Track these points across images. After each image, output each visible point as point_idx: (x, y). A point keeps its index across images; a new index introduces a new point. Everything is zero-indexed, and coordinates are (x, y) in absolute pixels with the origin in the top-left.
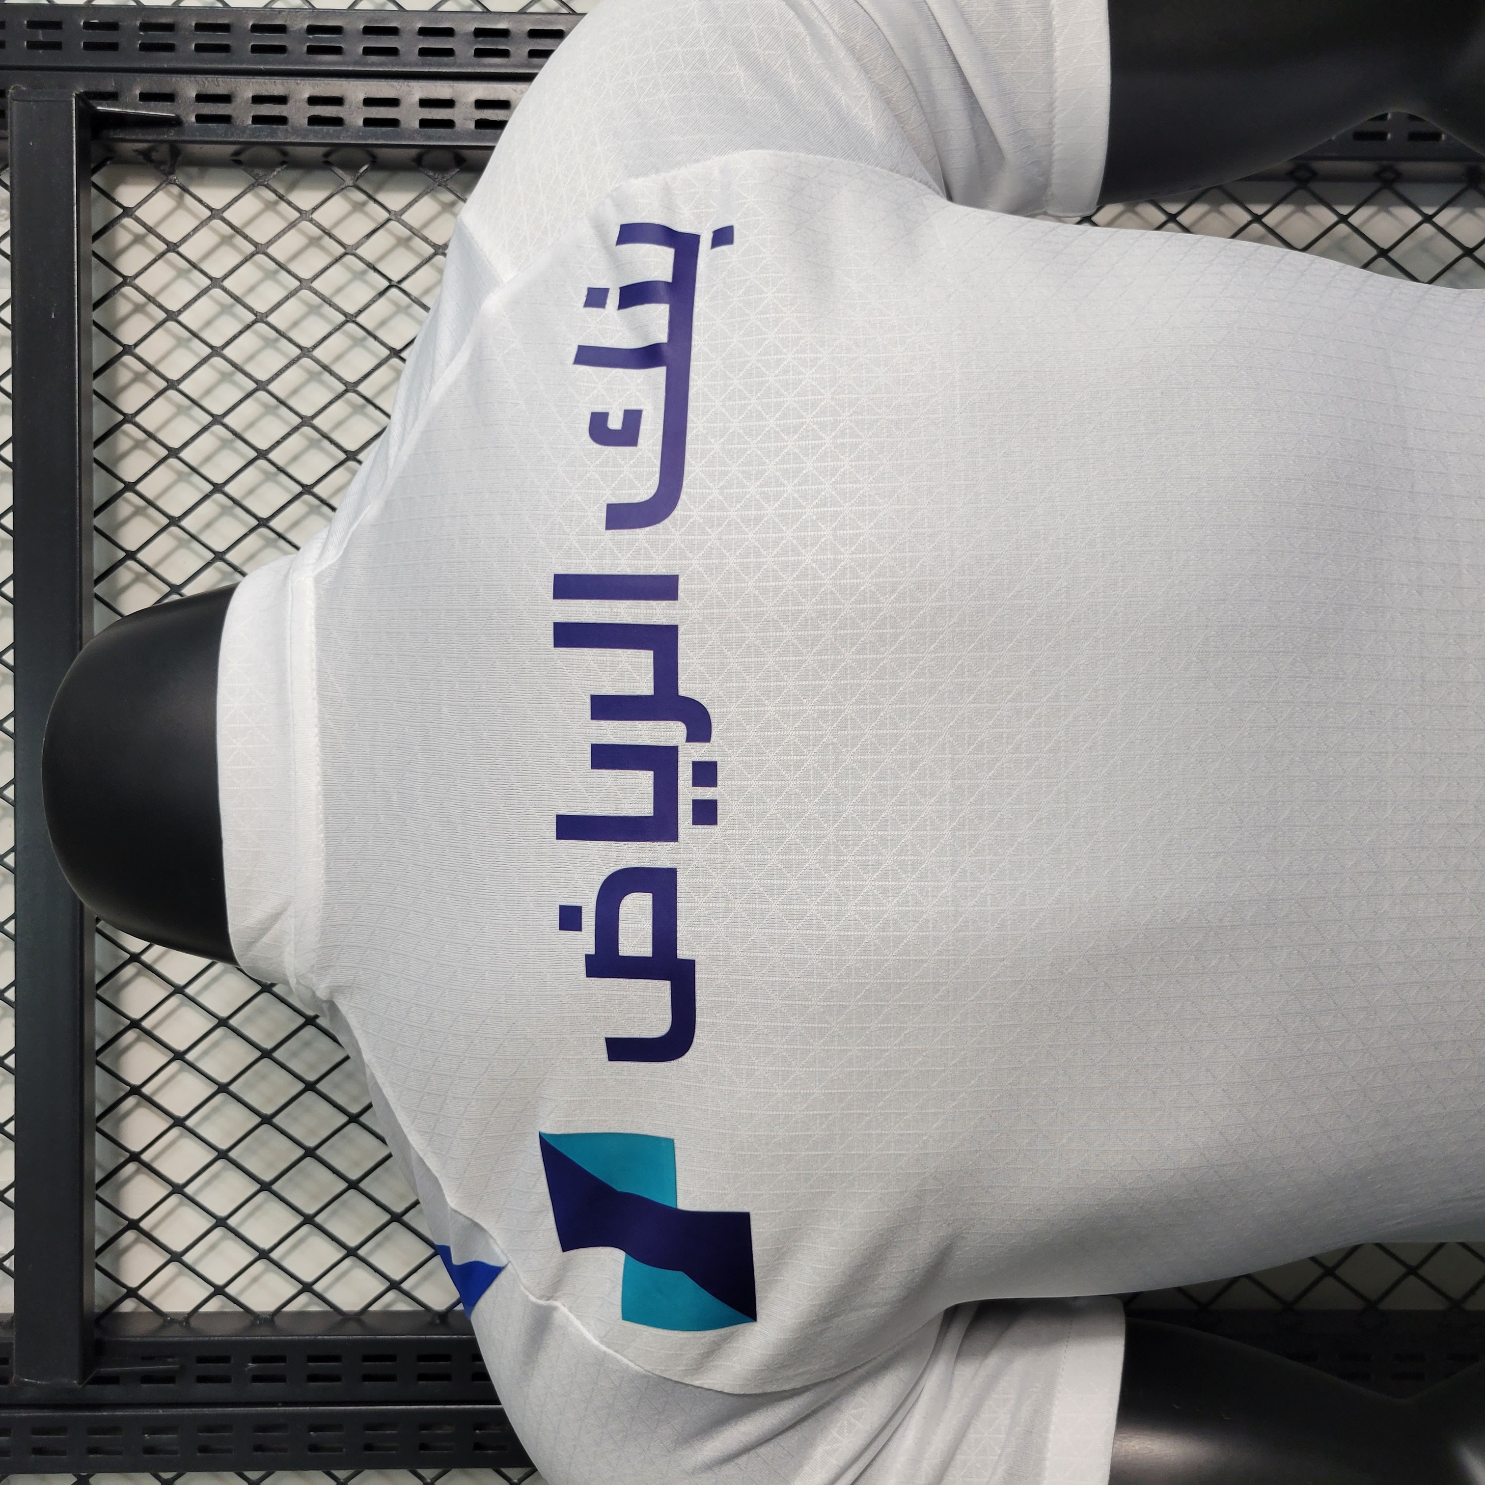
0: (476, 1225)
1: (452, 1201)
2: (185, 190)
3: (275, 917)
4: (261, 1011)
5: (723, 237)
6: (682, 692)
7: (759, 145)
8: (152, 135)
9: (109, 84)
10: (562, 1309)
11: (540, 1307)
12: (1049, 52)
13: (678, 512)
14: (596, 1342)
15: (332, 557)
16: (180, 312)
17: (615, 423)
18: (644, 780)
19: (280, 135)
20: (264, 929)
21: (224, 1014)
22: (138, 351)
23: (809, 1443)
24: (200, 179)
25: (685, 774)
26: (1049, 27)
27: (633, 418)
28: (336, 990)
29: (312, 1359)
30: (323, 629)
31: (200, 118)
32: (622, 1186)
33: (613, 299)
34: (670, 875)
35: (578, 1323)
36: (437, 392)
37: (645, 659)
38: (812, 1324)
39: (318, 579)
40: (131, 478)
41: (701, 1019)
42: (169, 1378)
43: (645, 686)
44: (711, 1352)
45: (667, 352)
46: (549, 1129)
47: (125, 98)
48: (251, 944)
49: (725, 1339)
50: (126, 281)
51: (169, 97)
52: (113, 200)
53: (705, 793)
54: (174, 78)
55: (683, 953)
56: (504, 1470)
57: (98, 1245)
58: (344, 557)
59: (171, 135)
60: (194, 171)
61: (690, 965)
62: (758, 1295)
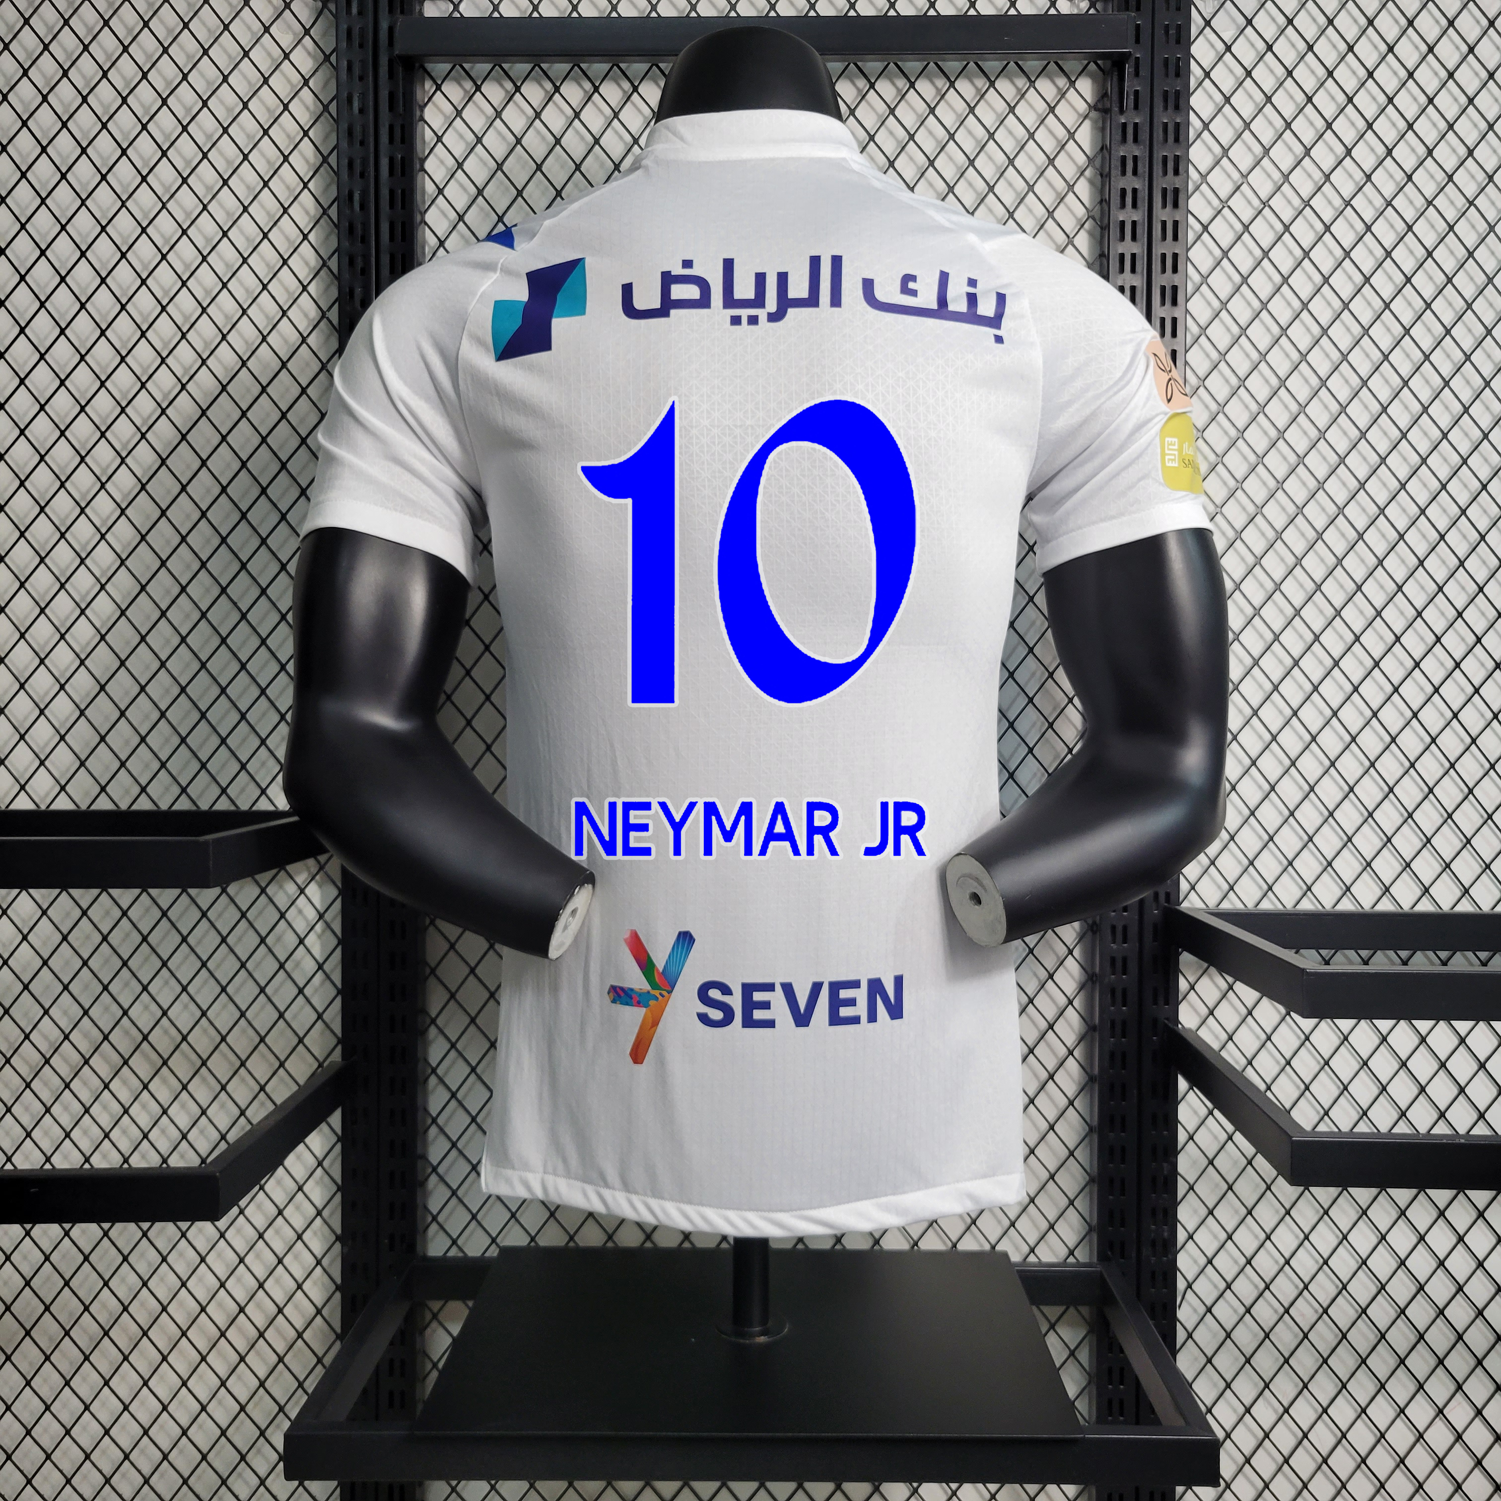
0: (534, 235)
1: (547, 223)
2: (1086, 117)
3: (682, 139)
4: (602, 165)
5: (999, 339)
6: (790, 310)
7: (1045, 363)
8: (1115, 97)
9: (1144, 72)
10: (494, 276)
11: (497, 264)
12: (1102, 520)
13: (869, 309)
14: (482, 290)
15: (855, 167)
16: (1014, 114)
17: (911, 285)
18: (750, 294)
19: (1116, 172)
20: (675, 133)
21: (602, 142)
22: (992, 89)
23: (427, 399)
24: (1094, 127)
25: (753, 312)
26: (1113, 518)
27: (914, 293)
28: (646, 168)
29: (403, 192)
30: (820, 160)
31: (1124, 126)
32: (559, 297)
33: (971, 290)
34: (708, 305)
35: (489, 283)
36: (932, 213)
37: (804, 294)
38: (496, 386)
39: (844, 159)
40: (918, 85)
41: (643, 322)
42: (391, 108)
43: (792, 294)
44: (480, 342)
45: (944, 310)
46: (587, 261)
47: (1136, 81)
48: (667, 128)
49: (487, 349)
50: (1032, 83)
51: (1136, 107)
52: (1079, 75)
53: (744, 320)
54: (1148, 110)
55: (673, 312)
56: (337, 305)
57: (465, 65)
58: (854, 171)
59: (1116, 109)
60: (1100, 124)
61: (667, 315)
62: (509, 361)
